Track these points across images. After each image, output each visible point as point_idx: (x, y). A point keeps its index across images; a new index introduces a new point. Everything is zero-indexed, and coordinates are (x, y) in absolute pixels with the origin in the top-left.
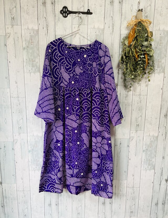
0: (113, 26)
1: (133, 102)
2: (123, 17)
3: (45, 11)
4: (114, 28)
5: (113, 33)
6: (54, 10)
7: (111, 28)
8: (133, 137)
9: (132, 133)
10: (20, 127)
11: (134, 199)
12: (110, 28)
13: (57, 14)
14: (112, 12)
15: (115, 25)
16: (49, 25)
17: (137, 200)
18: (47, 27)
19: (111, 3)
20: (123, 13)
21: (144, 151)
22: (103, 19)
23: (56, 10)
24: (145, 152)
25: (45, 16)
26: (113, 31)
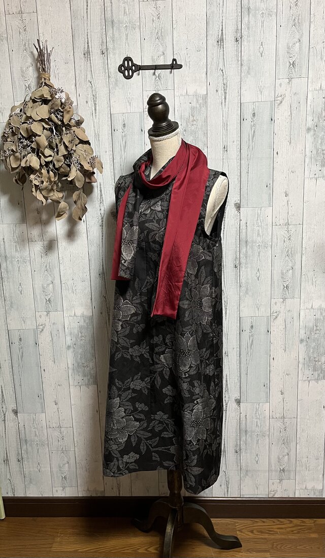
0: (224, 87)
1: (275, 240)
2: (244, 68)
3: (89, 69)
4: (227, 91)
5: (225, 102)
6: (107, 66)
7: (221, 92)
8: (278, 313)
9: (276, 303)
10: (48, 299)
11: (286, 442)
12: (219, 92)
13: (112, 74)
14: (221, 61)
15: (228, 86)
16: (97, 95)
17: (293, 445)
18: (95, 99)
19: (219, 43)
20: (243, 61)
21: (302, 341)
22: (204, 75)
23: (111, 65)
24: (305, 343)
25: (89, 78)
26: (225, 98)
